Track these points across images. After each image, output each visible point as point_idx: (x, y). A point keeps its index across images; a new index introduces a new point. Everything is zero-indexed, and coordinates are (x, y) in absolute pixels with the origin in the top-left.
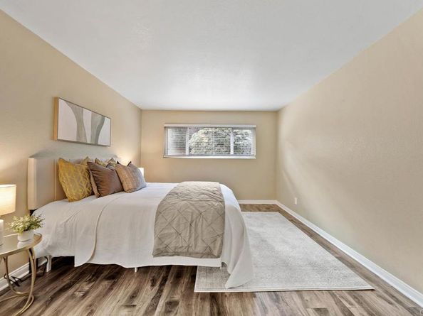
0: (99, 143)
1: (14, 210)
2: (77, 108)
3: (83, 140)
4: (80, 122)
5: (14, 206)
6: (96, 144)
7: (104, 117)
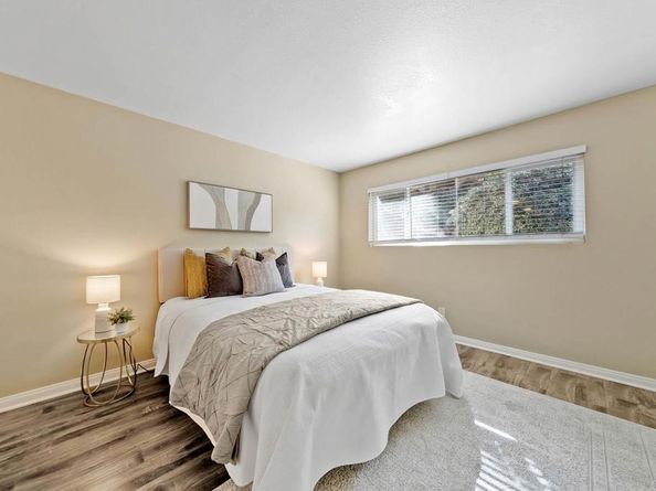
0: (252, 229)
1: (119, 299)
2: (216, 190)
3: (225, 227)
4: (220, 206)
5: (119, 294)
6: (247, 231)
7: (258, 195)
